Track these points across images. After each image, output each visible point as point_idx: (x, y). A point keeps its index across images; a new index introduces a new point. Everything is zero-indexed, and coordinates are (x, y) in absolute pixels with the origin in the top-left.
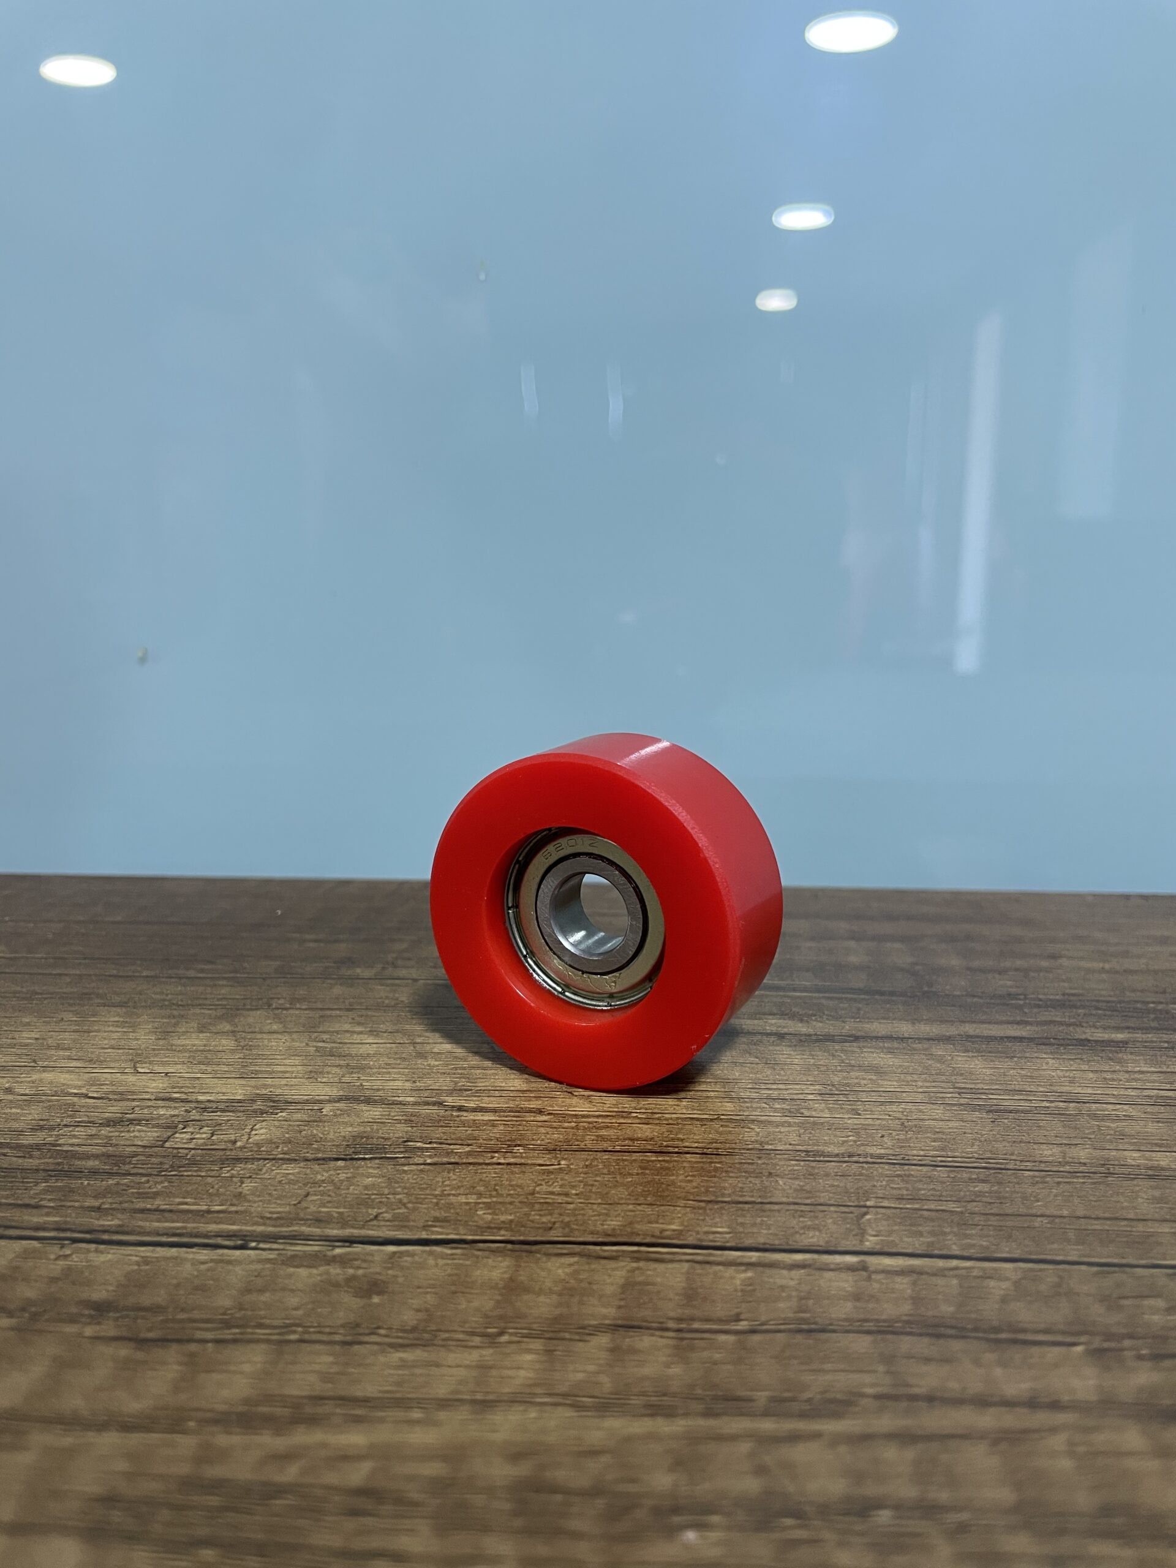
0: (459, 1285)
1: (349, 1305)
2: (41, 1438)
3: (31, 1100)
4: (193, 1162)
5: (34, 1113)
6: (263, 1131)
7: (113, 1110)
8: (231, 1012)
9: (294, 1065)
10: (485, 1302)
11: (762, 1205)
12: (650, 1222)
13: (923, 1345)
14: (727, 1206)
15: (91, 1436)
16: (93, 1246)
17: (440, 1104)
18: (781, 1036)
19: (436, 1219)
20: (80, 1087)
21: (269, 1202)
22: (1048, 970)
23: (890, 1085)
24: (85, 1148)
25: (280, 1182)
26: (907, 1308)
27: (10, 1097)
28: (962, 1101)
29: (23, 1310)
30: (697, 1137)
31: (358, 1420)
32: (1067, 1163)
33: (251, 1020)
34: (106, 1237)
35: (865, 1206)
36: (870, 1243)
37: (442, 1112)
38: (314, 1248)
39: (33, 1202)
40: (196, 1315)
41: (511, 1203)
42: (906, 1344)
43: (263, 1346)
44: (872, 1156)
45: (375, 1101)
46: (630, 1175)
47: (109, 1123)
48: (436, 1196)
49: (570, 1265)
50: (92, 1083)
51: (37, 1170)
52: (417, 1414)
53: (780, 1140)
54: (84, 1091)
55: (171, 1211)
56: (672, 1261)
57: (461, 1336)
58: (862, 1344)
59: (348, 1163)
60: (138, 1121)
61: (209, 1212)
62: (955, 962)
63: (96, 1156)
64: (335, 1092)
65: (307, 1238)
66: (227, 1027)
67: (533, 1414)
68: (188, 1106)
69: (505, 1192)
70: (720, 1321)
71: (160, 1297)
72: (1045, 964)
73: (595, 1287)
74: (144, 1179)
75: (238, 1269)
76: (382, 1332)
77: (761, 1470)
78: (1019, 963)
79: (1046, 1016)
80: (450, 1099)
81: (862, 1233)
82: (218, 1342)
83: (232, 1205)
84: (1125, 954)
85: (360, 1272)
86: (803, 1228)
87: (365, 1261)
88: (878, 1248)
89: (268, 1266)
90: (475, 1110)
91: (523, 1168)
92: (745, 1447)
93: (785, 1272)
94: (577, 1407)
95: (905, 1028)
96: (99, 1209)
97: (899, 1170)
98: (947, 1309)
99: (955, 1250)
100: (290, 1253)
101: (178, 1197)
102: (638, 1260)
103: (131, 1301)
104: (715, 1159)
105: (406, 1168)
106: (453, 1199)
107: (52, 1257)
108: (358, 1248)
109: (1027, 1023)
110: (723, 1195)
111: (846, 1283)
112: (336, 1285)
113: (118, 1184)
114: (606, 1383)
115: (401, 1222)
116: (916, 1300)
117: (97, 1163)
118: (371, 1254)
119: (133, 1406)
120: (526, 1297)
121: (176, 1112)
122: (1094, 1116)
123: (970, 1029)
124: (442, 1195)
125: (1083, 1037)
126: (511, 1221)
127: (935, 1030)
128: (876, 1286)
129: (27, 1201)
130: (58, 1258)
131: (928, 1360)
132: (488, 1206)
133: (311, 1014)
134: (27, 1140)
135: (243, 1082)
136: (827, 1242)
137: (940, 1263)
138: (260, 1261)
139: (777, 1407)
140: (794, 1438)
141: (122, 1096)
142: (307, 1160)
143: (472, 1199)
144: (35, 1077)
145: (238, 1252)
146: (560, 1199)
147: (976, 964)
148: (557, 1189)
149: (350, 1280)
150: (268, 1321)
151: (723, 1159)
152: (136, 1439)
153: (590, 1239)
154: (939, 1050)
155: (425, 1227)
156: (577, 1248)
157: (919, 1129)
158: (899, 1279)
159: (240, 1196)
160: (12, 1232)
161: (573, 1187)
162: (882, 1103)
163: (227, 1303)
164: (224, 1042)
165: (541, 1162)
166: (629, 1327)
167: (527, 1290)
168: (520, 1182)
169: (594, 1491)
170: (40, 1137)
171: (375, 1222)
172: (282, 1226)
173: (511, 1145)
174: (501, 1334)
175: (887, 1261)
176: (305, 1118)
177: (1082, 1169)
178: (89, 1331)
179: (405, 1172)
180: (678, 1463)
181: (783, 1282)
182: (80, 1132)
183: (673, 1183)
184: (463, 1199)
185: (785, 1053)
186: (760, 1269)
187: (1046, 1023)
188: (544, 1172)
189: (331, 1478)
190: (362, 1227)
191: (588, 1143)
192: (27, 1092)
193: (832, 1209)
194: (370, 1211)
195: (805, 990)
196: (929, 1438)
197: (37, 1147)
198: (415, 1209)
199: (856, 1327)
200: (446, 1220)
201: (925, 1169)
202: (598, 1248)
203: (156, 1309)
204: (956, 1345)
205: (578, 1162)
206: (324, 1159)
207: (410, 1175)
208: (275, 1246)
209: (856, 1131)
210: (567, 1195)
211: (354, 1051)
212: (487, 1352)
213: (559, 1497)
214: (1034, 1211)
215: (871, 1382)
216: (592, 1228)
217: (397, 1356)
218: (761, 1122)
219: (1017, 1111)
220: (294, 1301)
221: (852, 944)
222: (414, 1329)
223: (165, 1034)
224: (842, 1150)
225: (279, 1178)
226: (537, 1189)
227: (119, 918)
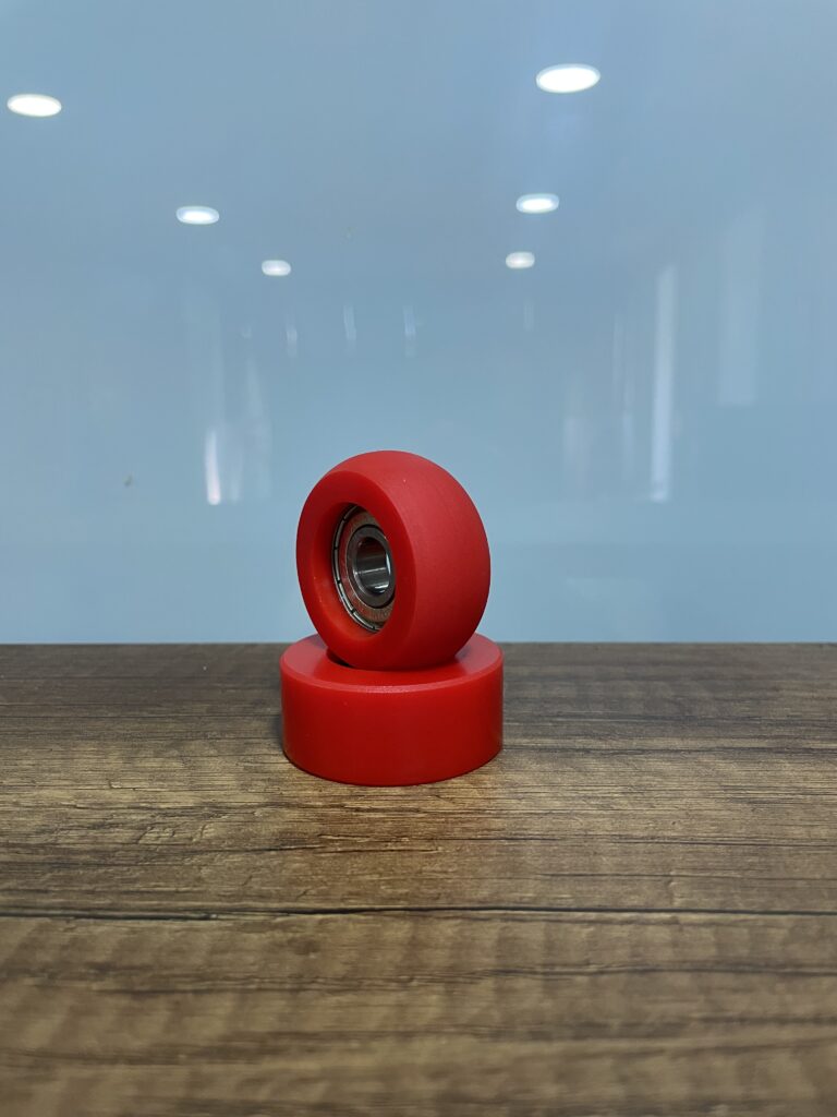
0: (374, 944)
1: (292, 962)
2: (67, 1073)
3: (34, 810)
4: (161, 855)
5: (37, 821)
6: (211, 830)
7: (97, 817)
8: (178, 742)
9: (229, 780)
10: (395, 956)
11: (594, 877)
12: (511, 892)
13: (729, 980)
14: (567, 878)
15: (106, 1069)
16: (91, 921)
17: (342, 806)
18: (587, 751)
19: (351, 893)
20: (69, 800)
21: (222, 884)
22: (773, 699)
23: (673, 785)
24: (78, 846)
25: (229, 868)
26: (713, 951)
27: (18, 809)
28: (728, 796)
29: (43, 971)
30: (537, 827)
31: (311, 1051)
32: (812, 840)
33: (193, 747)
34: (101, 913)
35: (669, 876)
36: (678, 903)
37: (344, 813)
38: (260, 918)
39: (42, 888)
40: (177, 971)
41: (404, 880)
42: (718, 979)
43: (230, 995)
44: (669, 838)
45: (293, 806)
46: (492, 856)
47: (94, 827)
48: (348, 876)
49: (456, 925)
50: (79, 797)
51: (43, 864)
52: (354, 1045)
53: (599, 828)
54: (73, 803)
55: (148, 892)
56: (531, 921)
57: (380, 982)
58: (684, 980)
59: (279, 852)
60: (116, 825)
61: (177, 892)
62: (705, 694)
63: (87, 852)
64: (261, 799)
65: (255, 910)
66: (176, 753)
67: (444, 1041)
68: (153, 813)
69: (399, 872)
70: (575, 965)
71: (146, 958)
72: (769, 694)
73: (477, 942)
74: (125, 869)
75: (205, 936)
76: (320, 980)
77: (623, 1080)
78: (751, 694)
79: (776, 732)
80: (349, 803)
81: (671, 896)
82: (196, 992)
83: (195, 886)
84: (827, 686)
85: (298, 935)
86: (626, 893)
87: (300, 926)
88: (684, 907)
89: (227, 932)
90: (369, 810)
91: (411, 853)
92: (608, 1063)
93: (617, 927)
94: (476, 1035)
95: (677, 743)
96: (92, 892)
97: (690, 848)
98: (744, 952)
99: (742, 907)
100: (243, 922)
101: (152, 881)
102: (506, 920)
103: (125, 962)
104: (554, 843)
105: (323, 855)
106: (361, 878)
107: (61, 929)
108: (294, 918)
109: (765, 738)
110: (563, 870)
111: (664, 934)
112: (281, 946)
113: (106, 873)
114: (496, 1015)
115: (325, 896)
116: (719, 945)
117: (88, 857)
118: (304, 921)
119: (136, 1044)
120: (425, 951)
121: (144, 817)
122: (826, 805)
123: (726, 743)
124: (353, 875)
125: (807, 746)
126: (407, 894)
127: (700, 744)
128: (688, 935)
129: (38, 887)
130: (66, 930)
131: (735, 991)
132: (388, 882)
133: (237, 742)
134: (34, 841)
135: (192, 793)
136: (646, 903)
137: (733, 917)
138: (220, 929)
139: (630, 1029)
140: (645, 1054)
141: (102, 806)
142: (247, 851)
143: (375, 877)
144: (35, 793)
145: (203, 924)
146: (441, 876)
147: (720, 695)
148: (438, 869)
149: (291, 942)
150: (231, 975)
151: (560, 843)
152: (140, 1071)
153: (467, 905)
154: (705, 759)
155: (343, 900)
156: (459, 913)
157: (701, 818)
158: (703, 930)
159: (199, 879)
160: (30, 912)
161: (450, 867)
162: (670, 799)
163: (199, 961)
164: (175, 764)
165: (422, 848)
166: (507, 972)
167: (426, 946)
168: (409, 864)
169: (500, 1101)
170: (42, 839)
171: (304, 897)
172: (235, 901)
173: (398, 836)
174: (411, 980)
175: (694, 917)
176: (242, 819)
177: (824, 843)
178: (95, 986)
179: (322, 858)
180: (561, 1077)
181: (618, 934)
182: (73, 834)
183: (524, 862)
184: (368, 878)
185: (592, 763)
186: (599, 925)
187: (776, 737)
188: (427, 856)
189: (296, 1096)
190: (296, 900)
191: (457, 832)
192: (30, 804)
193: (646, 878)
194: (299, 888)
195: (600, 717)
196: (746, 1049)
197: (42, 846)
198: (333, 886)
199: (679, 967)
200: (358, 894)
201: (708, 846)
202: (475, 912)
203: (144, 968)
204: (755, 979)
205: (451, 847)
206: (259, 850)
207: (326, 860)
208: (232, 917)
209: (654, 819)
210: (446, 872)
211: (272, 768)
212: (402, 996)
213: (472, 1106)
214: (794, 876)
215: (696, 1009)
216: (467, 897)
217: (333, 1000)
218: (583, 815)
219: (770, 803)
220: (251, 959)
221: (629, 683)
222: (343, 979)
223: (130, 759)
224: (645, 834)
225: (227, 864)
226: (424, 868)
227: (86, 675)
